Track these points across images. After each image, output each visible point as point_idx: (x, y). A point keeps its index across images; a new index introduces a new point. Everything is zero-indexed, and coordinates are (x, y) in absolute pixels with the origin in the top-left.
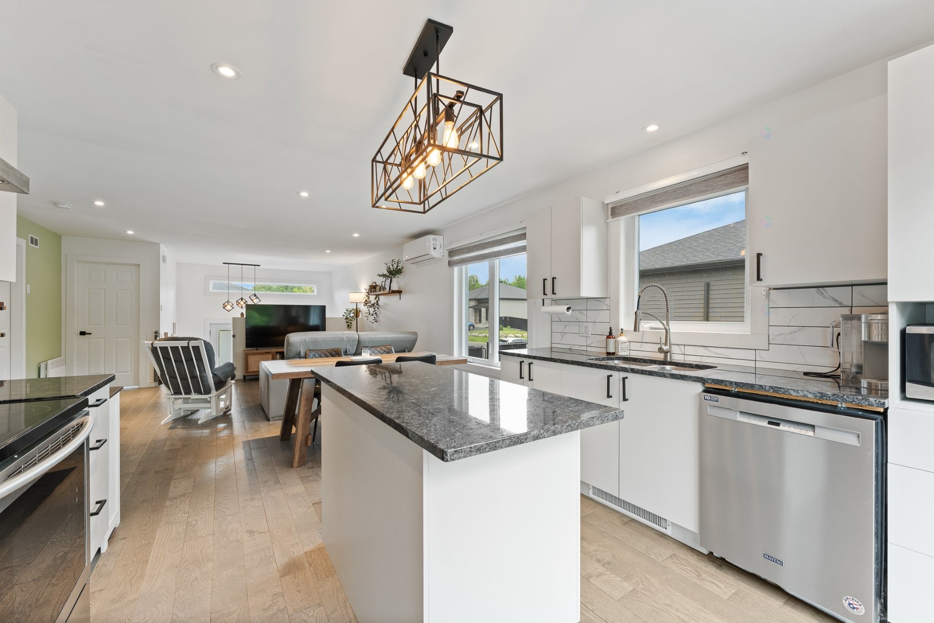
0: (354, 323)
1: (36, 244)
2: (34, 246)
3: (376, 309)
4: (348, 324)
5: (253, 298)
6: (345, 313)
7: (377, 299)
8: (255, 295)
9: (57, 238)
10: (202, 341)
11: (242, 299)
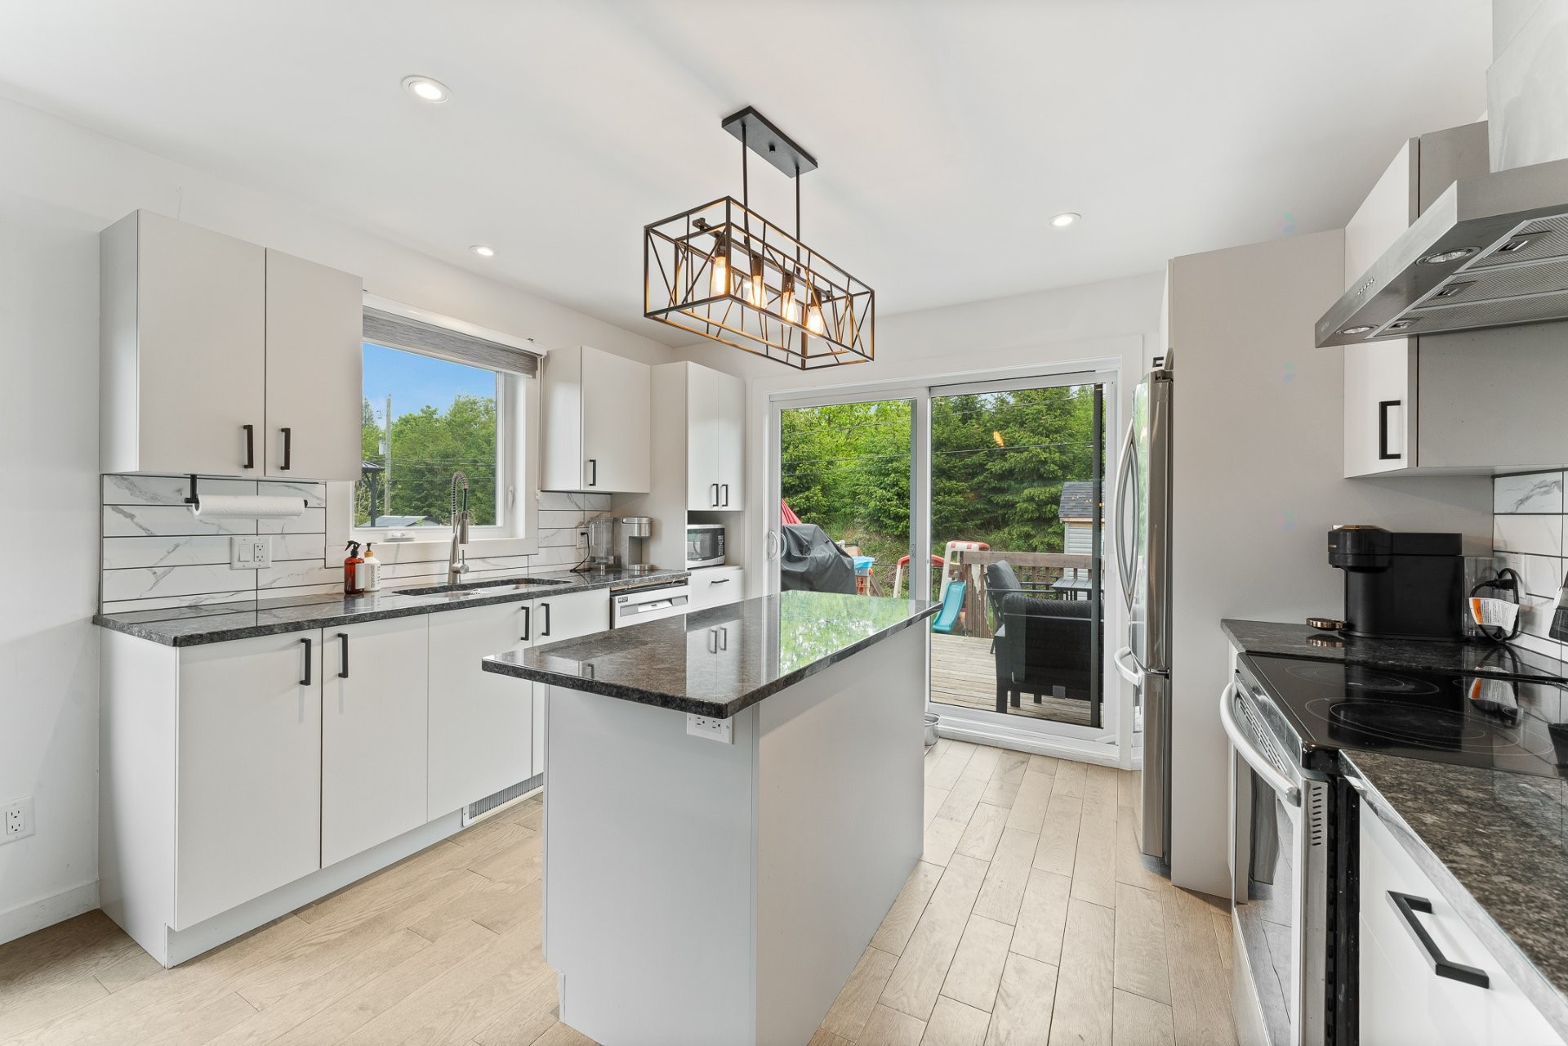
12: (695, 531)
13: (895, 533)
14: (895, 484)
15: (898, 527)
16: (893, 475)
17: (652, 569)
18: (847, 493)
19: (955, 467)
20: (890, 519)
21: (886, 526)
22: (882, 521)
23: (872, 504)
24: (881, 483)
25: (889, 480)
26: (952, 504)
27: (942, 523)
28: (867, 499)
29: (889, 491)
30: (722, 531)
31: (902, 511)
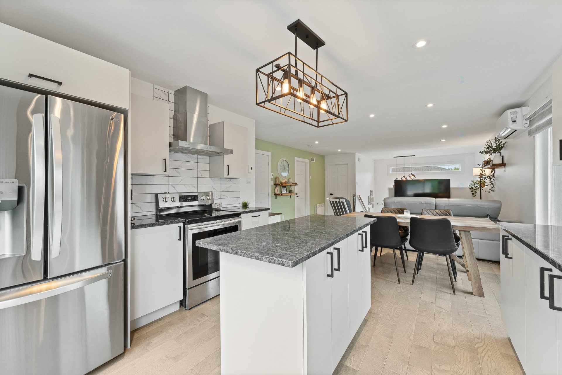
0: (478, 192)
1: (314, 161)
2: (312, 161)
3: (492, 180)
4: (473, 192)
5: (411, 175)
6: (471, 184)
7: (494, 172)
8: (412, 174)
9: (322, 157)
10: (344, 199)
11: (404, 177)
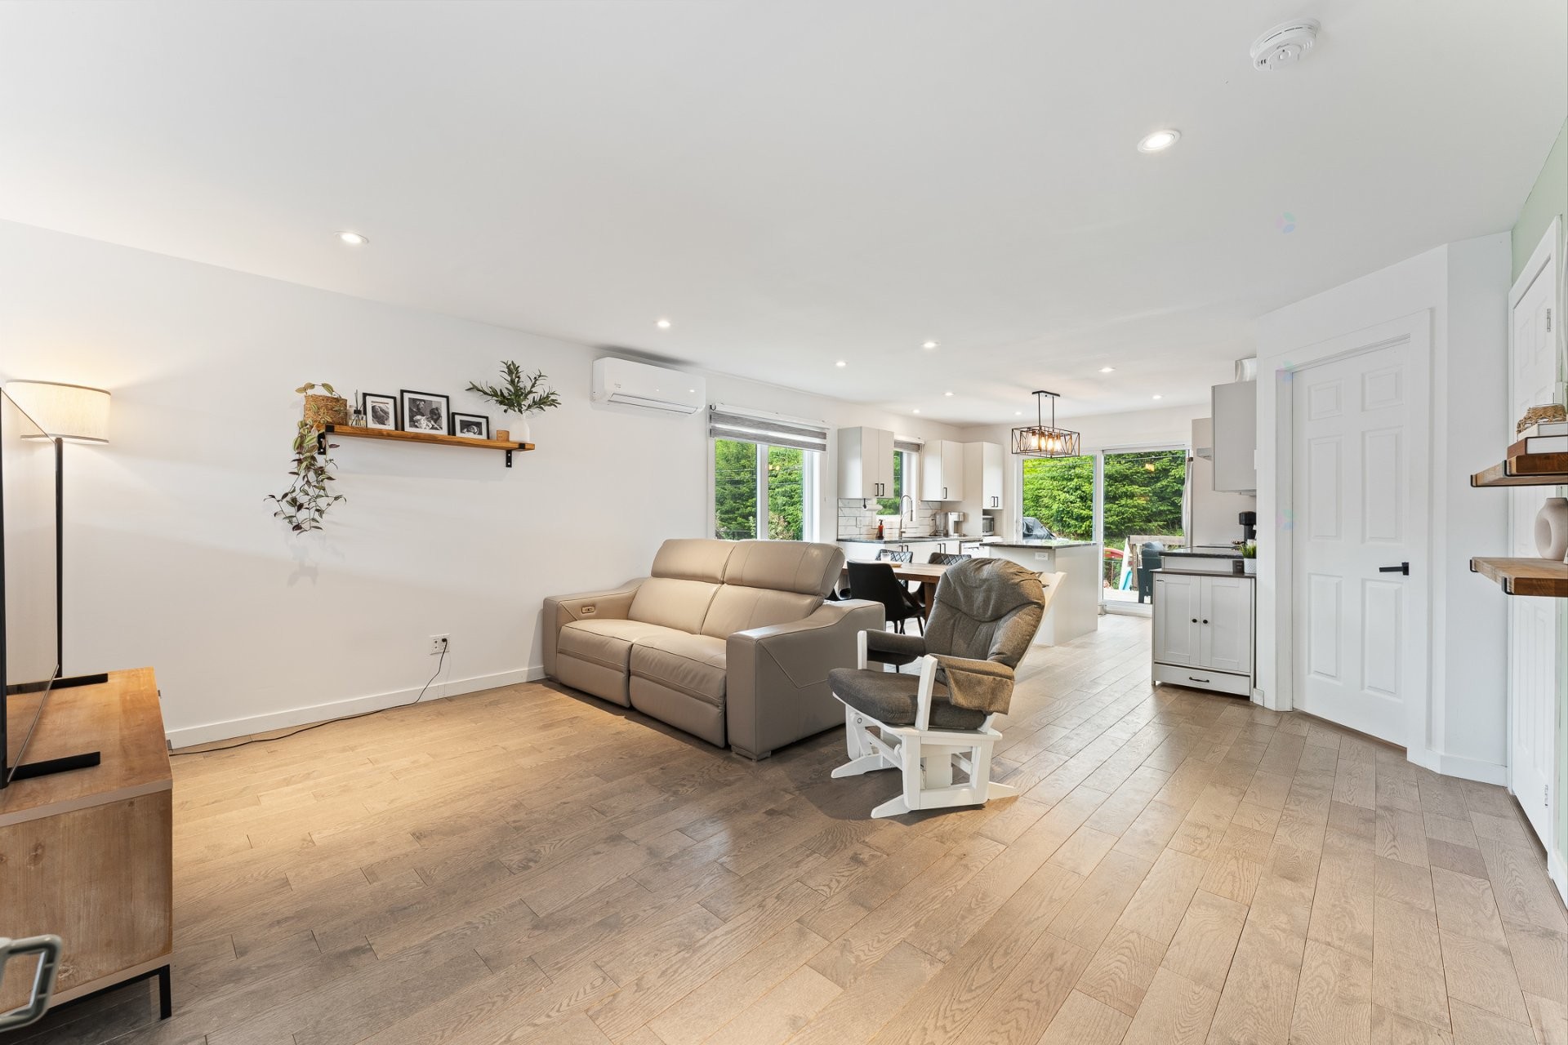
12: (987, 519)
13: (1079, 532)
14: (1077, 489)
15: (1081, 526)
16: (1076, 480)
17: (964, 536)
18: (1030, 497)
19: (1138, 473)
20: (1073, 519)
21: (1069, 526)
22: (1065, 521)
23: (1055, 507)
24: (1064, 488)
25: (1072, 484)
26: (1135, 506)
27: (1125, 522)
28: (1051, 501)
29: (1072, 494)
30: (992, 519)
31: (1085, 513)
